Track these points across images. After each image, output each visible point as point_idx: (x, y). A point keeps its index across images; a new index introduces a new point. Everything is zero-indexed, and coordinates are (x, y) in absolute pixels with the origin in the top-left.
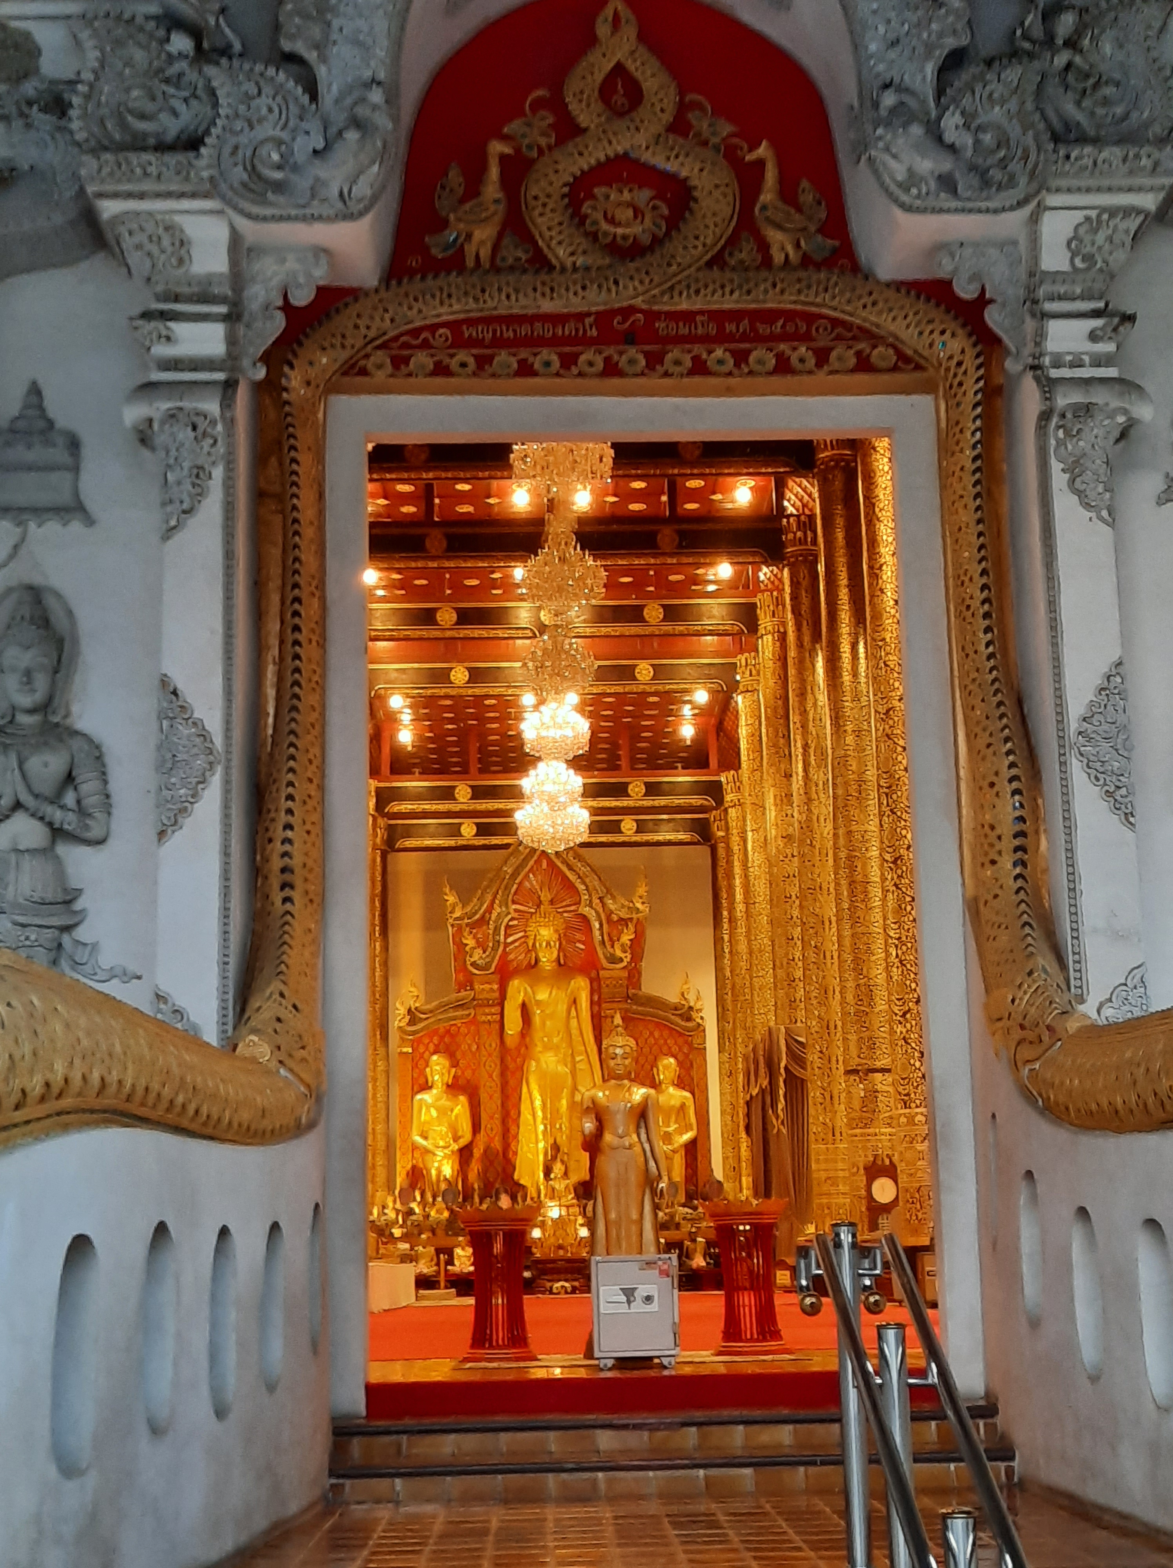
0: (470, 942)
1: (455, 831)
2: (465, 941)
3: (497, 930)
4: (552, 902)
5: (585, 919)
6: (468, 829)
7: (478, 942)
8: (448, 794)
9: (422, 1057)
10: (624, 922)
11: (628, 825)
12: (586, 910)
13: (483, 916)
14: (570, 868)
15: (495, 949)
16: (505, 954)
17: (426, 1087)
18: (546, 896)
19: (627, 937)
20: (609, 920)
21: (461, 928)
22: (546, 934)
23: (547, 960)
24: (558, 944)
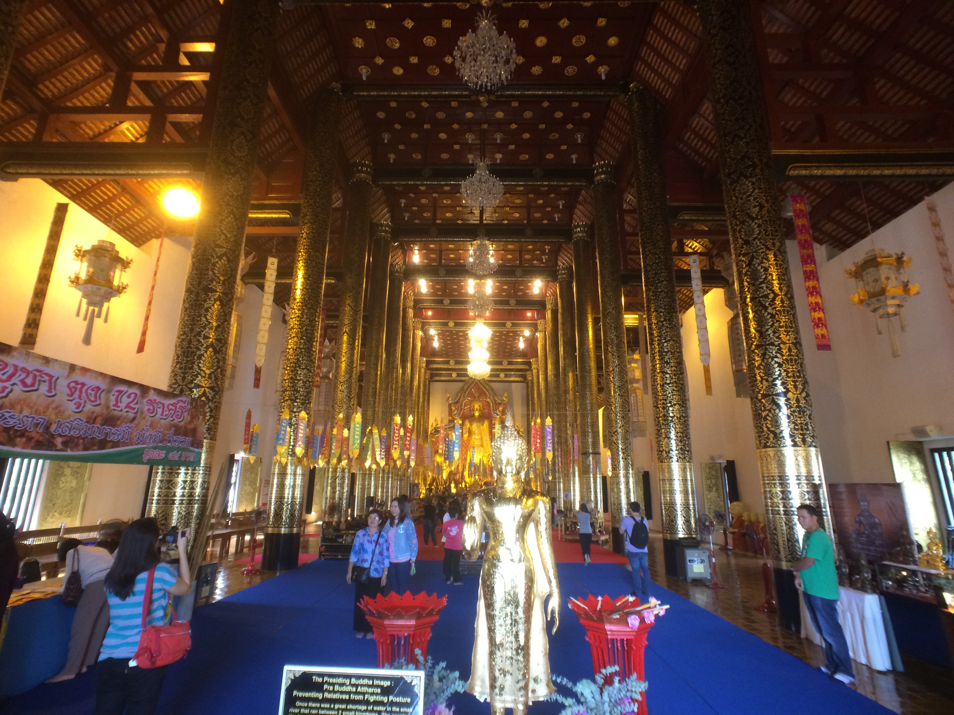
0: (453, 408)
1: (450, 375)
3: (461, 405)
4: (478, 397)
5: (488, 402)
6: (454, 375)
7: (456, 408)
8: (448, 362)
10: (500, 404)
11: (502, 375)
12: (488, 400)
13: (458, 401)
14: (485, 387)
15: (461, 410)
16: (464, 413)
18: (477, 395)
19: (501, 409)
20: (496, 404)
21: (451, 404)
22: (477, 406)
23: (477, 414)
24: (480, 410)
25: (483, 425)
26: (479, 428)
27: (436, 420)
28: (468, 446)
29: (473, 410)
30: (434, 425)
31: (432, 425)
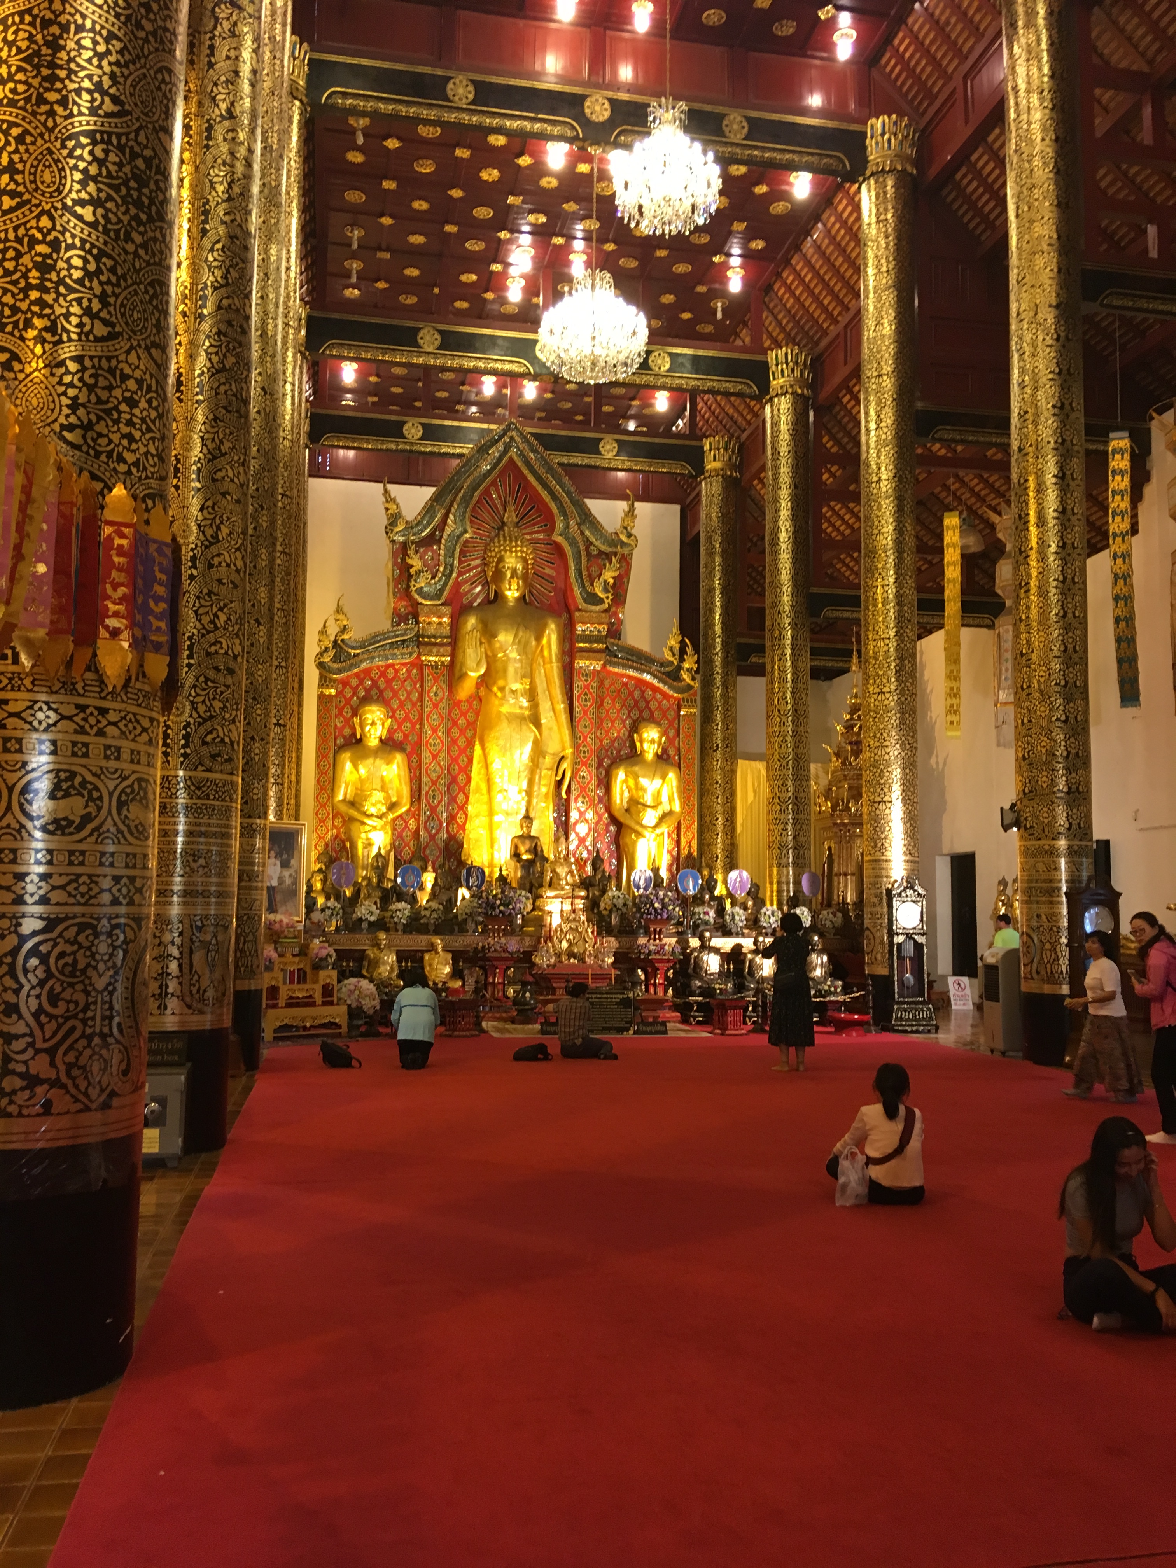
0: (416, 563)
1: (397, 430)
2: (409, 561)
3: (450, 550)
4: (517, 525)
5: (558, 549)
6: (413, 431)
7: (425, 564)
8: (407, 338)
9: (348, 702)
10: (608, 556)
11: (608, 445)
12: (560, 539)
13: (432, 535)
15: (447, 575)
16: (458, 585)
19: (609, 576)
20: (589, 555)
21: (405, 546)
22: (512, 561)
23: (512, 593)
24: (525, 577)
25: (539, 639)
26: (523, 649)
27: (339, 610)
28: (471, 725)
29: (499, 575)
30: (333, 630)
31: (323, 632)
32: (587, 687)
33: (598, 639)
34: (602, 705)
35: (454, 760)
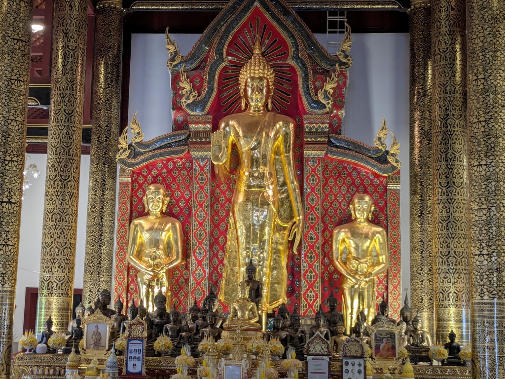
0: (186, 86)
2: (182, 85)
7: (194, 87)
9: (141, 186)
10: (329, 73)
12: (292, 63)
13: (200, 64)
16: (219, 100)
17: (143, 214)
20: (315, 72)
23: (255, 104)
24: (267, 91)
26: (264, 143)
27: (134, 122)
29: (246, 91)
32: (314, 170)
33: (323, 134)
34: (326, 183)
35: (216, 226)
